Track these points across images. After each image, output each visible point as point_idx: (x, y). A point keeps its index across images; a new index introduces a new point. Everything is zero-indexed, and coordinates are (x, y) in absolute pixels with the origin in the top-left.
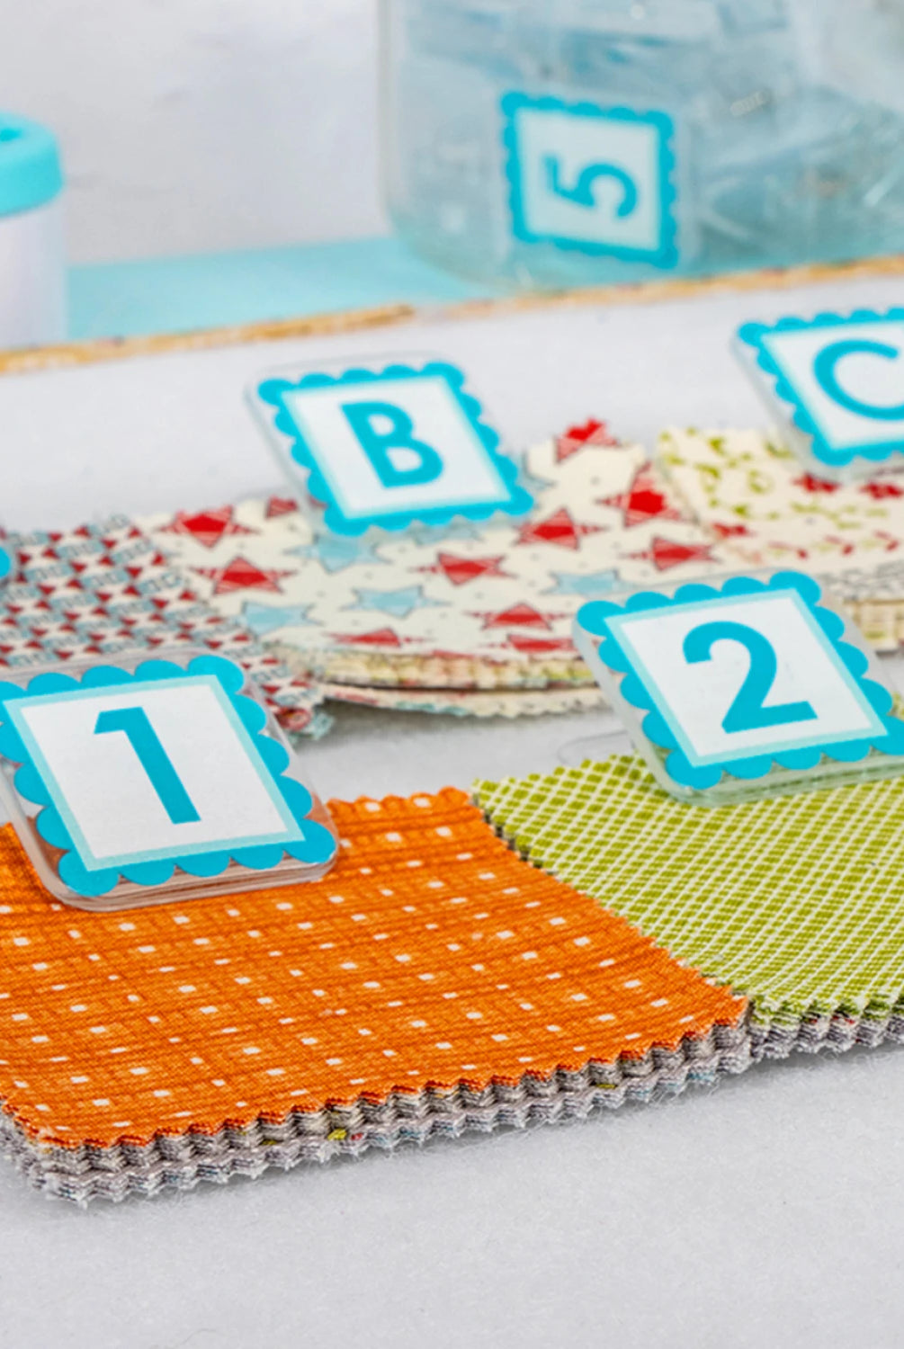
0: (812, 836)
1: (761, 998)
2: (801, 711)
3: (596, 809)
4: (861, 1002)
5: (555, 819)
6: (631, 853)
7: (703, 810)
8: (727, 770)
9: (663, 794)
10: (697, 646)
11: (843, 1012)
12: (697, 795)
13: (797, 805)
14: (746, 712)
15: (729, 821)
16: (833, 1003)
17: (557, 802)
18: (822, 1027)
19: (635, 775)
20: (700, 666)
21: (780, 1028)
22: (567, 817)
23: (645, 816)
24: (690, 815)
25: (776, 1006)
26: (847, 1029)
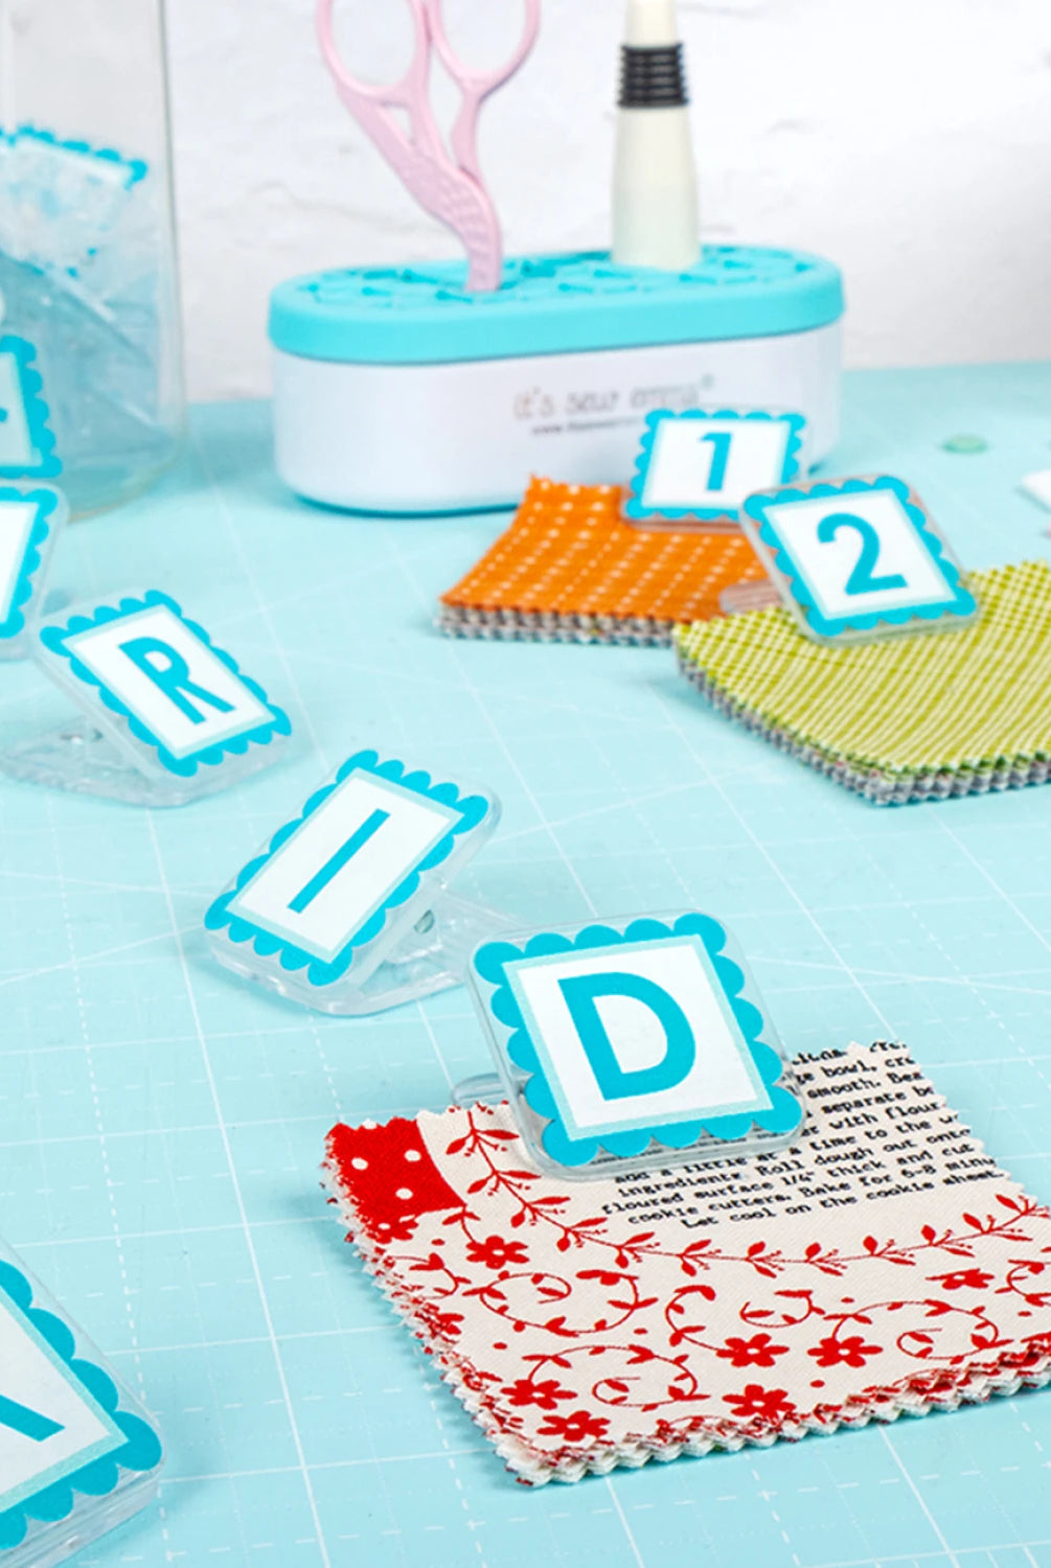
0: (907, 672)
1: (889, 764)
2: (897, 582)
3: (759, 647)
4: (954, 764)
5: (732, 655)
6: (786, 682)
7: (832, 651)
8: (849, 624)
9: (803, 637)
10: (826, 530)
11: (944, 771)
12: (825, 639)
13: (895, 649)
14: (860, 581)
15: (850, 660)
16: (936, 765)
17: (733, 641)
18: (929, 782)
19: (785, 622)
20: (828, 546)
21: (902, 783)
22: (741, 652)
23: (793, 654)
24: (823, 654)
25: (900, 769)
26: (946, 783)
